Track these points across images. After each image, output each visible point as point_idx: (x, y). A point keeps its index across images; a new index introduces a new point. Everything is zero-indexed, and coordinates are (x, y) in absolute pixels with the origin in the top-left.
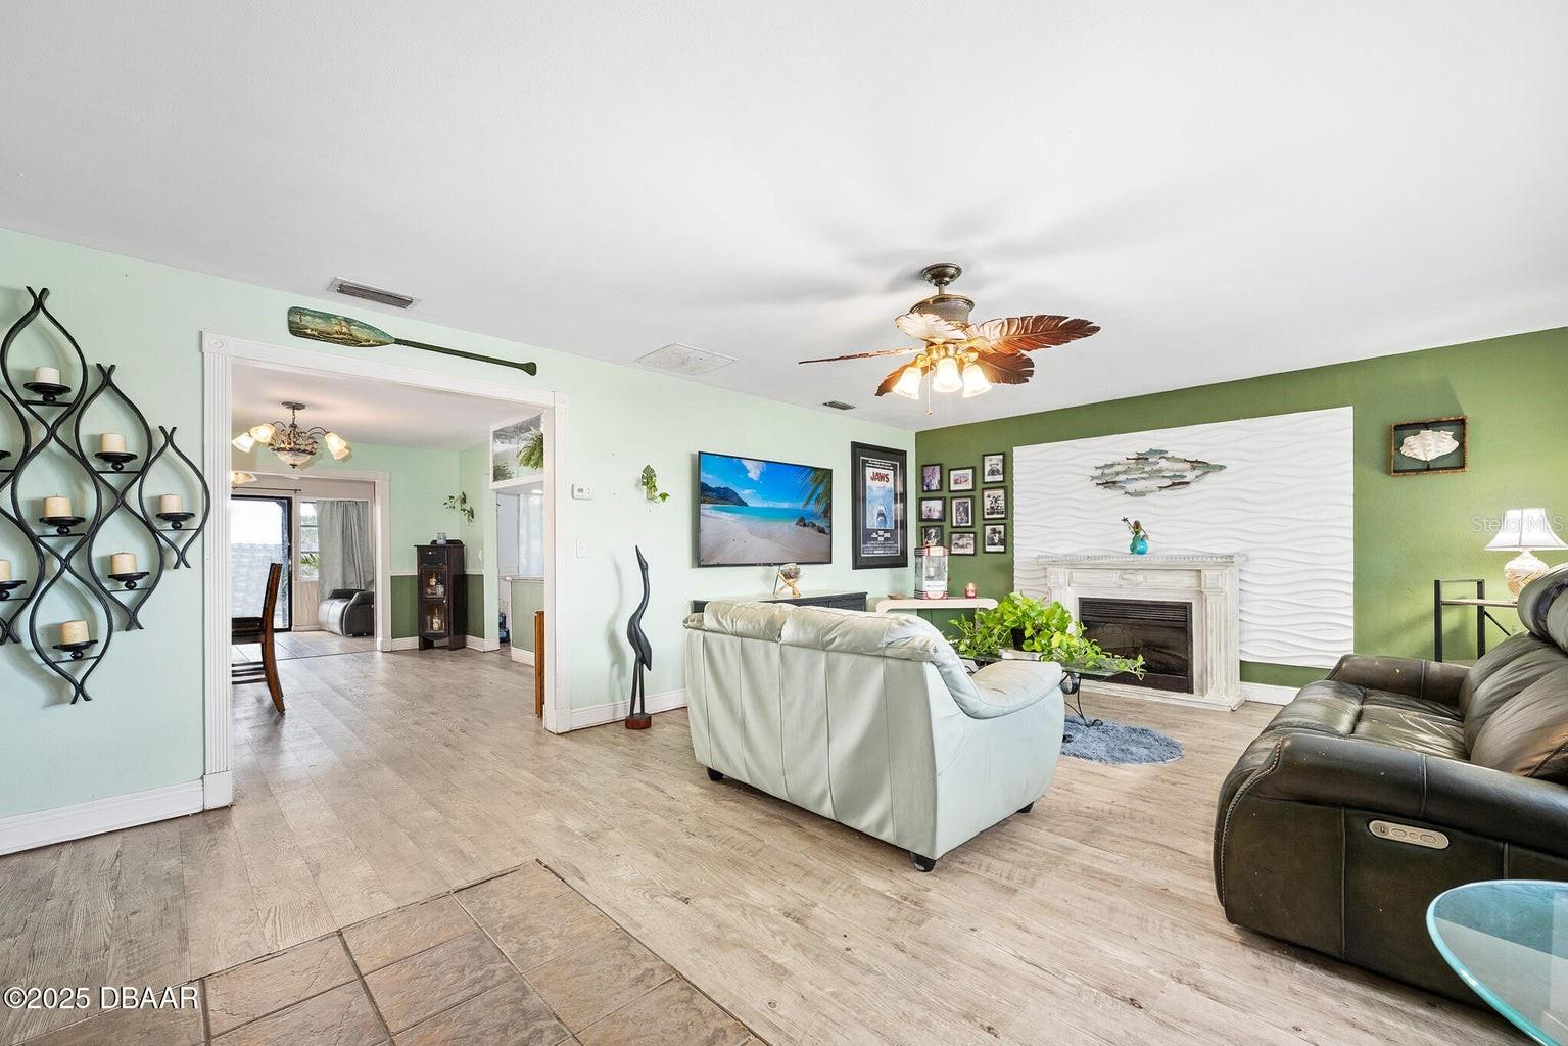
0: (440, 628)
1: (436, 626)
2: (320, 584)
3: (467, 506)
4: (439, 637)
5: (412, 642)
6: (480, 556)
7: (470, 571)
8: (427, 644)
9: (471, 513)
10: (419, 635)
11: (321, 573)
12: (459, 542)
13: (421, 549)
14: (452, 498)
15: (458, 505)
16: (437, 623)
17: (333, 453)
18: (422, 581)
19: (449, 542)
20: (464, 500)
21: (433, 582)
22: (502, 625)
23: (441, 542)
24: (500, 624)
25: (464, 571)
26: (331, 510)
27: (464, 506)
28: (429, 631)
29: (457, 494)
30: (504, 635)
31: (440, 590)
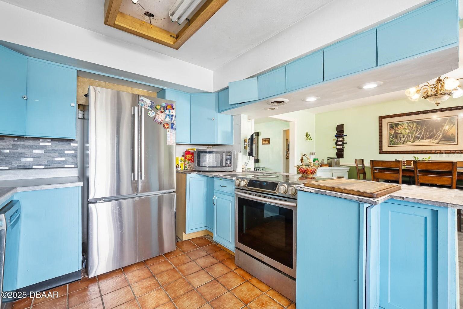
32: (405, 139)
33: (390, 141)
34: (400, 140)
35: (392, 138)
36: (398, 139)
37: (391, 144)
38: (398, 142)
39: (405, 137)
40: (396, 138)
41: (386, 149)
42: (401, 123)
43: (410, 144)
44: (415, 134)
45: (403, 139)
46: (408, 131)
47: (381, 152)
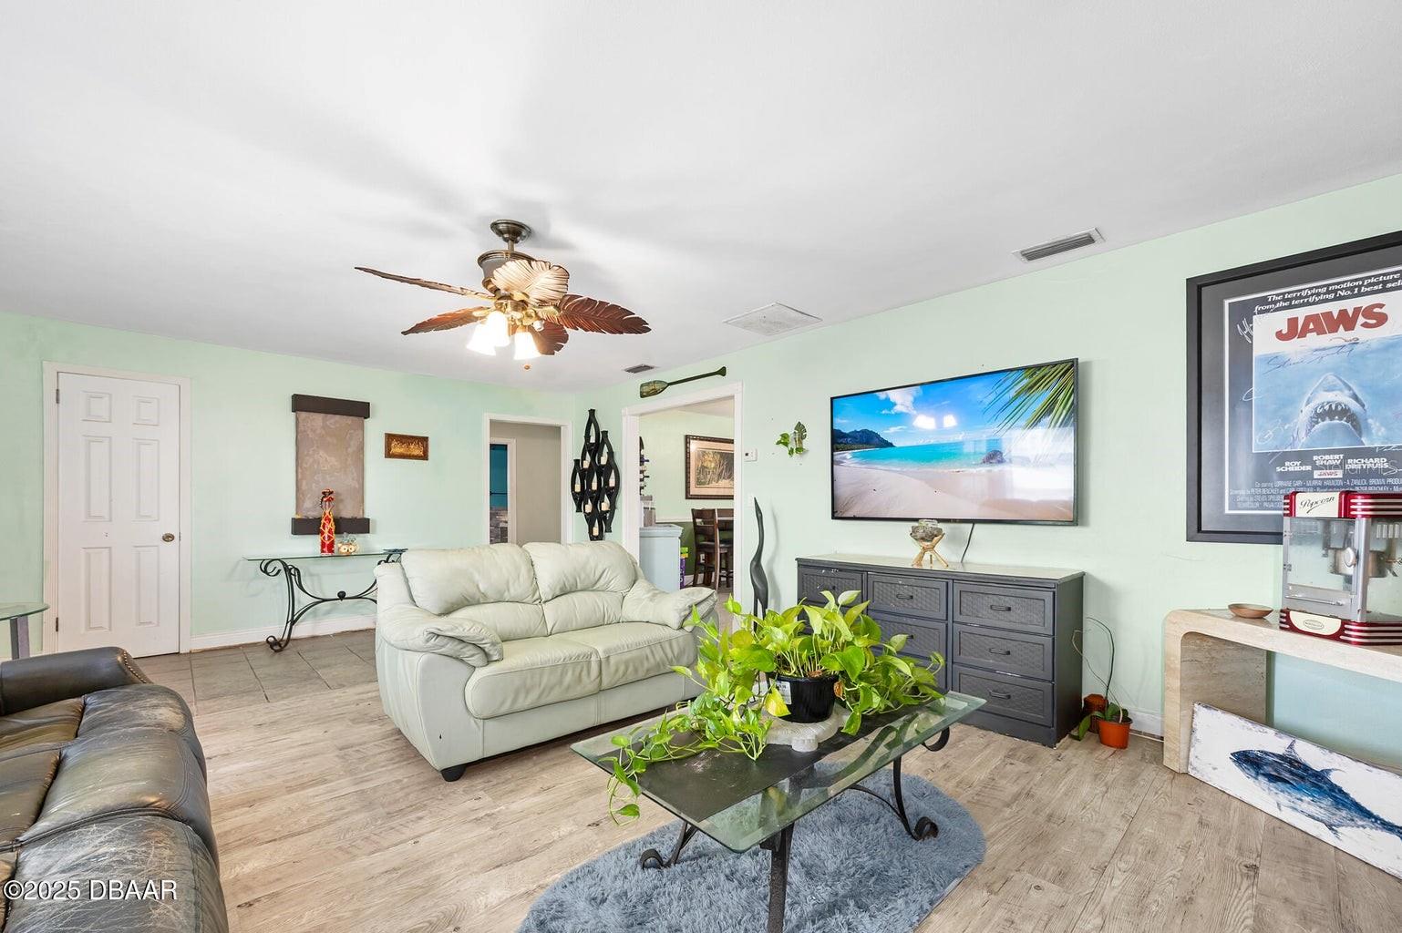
33: (698, 477)
34: (707, 477)
35: (700, 474)
36: (705, 475)
37: (699, 483)
38: (706, 480)
39: (711, 474)
40: (703, 474)
41: (694, 491)
42: (707, 451)
43: (714, 484)
44: (718, 471)
45: (709, 476)
46: (713, 465)
47: (688, 496)
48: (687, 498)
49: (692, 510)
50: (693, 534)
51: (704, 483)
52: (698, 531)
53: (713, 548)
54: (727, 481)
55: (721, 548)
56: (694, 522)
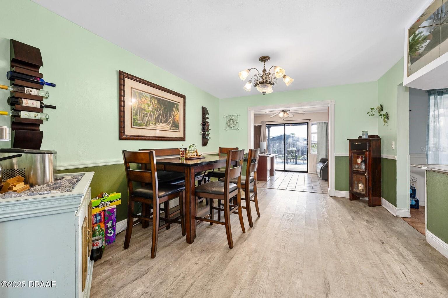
0: (363, 190)
1: (360, 188)
2: (318, 156)
3: (384, 113)
4: (363, 196)
5: (346, 194)
6: (393, 146)
7: (384, 155)
8: (355, 196)
9: (387, 116)
10: (350, 191)
11: (318, 152)
12: (378, 137)
13: (352, 142)
14: (373, 109)
15: (377, 114)
16: (361, 187)
17: (286, 83)
18: (352, 161)
19: (370, 137)
20: (381, 109)
21: (359, 161)
22: (413, 194)
23: (365, 137)
24: (411, 195)
25: (380, 155)
26: (322, 126)
27: (381, 113)
28: (355, 190)
29: (377, 106)
30: (414, 203)
31: (363, 166)
32: (148, 119)
33: (133, 119)
34: (144, 119)
35: (135, 115)
36: (141, 117)
37: (134, 124)
38: (142, 122)
39: (148, 116)
40: (140, 116)
41: (129, 131)
42: (144, 94)
43: (152, 126)
44: (156, 115)
45: (146, 119)
46: (150, 109)
47: (122, 136)
48: (121, 138)
49: (124, 152)
50: (126, 179)
51: (141, 125)
52: (130, 176)
53: (151, 197)
54: (164, 124)
55: (159, 197)
56: (127, 168)
